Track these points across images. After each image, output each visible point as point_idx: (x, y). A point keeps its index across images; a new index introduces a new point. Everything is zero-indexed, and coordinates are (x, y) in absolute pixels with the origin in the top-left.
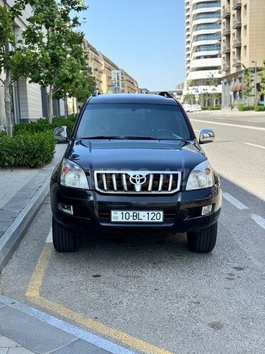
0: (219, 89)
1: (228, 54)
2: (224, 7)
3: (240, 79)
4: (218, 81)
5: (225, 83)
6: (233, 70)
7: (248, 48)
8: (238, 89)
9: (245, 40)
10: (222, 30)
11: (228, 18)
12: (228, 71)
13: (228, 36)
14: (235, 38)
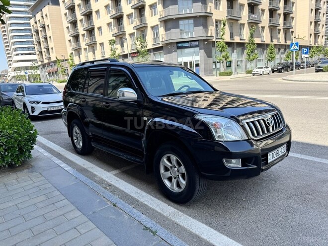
0: (38, 72)
1: (41, 52)
2: (33, 26)
3: (51, 66)
4: (37, 68)
5: (41, 68)
6: (46, 61)
7: (54, 49)
8: (51, 71)
9: (51, 45)
10: (34, 39)
11: (37, 32)
12: (42, 61)
13: (39, 42)
14: (44, 43)
